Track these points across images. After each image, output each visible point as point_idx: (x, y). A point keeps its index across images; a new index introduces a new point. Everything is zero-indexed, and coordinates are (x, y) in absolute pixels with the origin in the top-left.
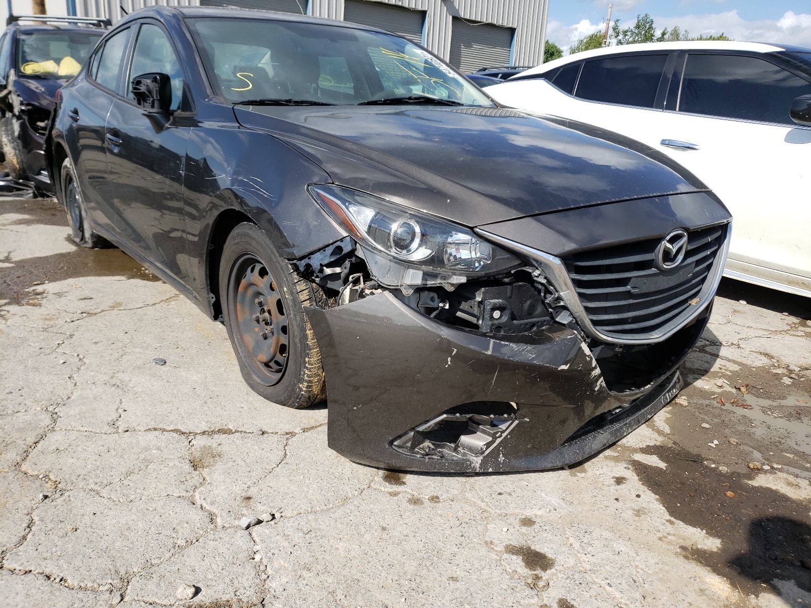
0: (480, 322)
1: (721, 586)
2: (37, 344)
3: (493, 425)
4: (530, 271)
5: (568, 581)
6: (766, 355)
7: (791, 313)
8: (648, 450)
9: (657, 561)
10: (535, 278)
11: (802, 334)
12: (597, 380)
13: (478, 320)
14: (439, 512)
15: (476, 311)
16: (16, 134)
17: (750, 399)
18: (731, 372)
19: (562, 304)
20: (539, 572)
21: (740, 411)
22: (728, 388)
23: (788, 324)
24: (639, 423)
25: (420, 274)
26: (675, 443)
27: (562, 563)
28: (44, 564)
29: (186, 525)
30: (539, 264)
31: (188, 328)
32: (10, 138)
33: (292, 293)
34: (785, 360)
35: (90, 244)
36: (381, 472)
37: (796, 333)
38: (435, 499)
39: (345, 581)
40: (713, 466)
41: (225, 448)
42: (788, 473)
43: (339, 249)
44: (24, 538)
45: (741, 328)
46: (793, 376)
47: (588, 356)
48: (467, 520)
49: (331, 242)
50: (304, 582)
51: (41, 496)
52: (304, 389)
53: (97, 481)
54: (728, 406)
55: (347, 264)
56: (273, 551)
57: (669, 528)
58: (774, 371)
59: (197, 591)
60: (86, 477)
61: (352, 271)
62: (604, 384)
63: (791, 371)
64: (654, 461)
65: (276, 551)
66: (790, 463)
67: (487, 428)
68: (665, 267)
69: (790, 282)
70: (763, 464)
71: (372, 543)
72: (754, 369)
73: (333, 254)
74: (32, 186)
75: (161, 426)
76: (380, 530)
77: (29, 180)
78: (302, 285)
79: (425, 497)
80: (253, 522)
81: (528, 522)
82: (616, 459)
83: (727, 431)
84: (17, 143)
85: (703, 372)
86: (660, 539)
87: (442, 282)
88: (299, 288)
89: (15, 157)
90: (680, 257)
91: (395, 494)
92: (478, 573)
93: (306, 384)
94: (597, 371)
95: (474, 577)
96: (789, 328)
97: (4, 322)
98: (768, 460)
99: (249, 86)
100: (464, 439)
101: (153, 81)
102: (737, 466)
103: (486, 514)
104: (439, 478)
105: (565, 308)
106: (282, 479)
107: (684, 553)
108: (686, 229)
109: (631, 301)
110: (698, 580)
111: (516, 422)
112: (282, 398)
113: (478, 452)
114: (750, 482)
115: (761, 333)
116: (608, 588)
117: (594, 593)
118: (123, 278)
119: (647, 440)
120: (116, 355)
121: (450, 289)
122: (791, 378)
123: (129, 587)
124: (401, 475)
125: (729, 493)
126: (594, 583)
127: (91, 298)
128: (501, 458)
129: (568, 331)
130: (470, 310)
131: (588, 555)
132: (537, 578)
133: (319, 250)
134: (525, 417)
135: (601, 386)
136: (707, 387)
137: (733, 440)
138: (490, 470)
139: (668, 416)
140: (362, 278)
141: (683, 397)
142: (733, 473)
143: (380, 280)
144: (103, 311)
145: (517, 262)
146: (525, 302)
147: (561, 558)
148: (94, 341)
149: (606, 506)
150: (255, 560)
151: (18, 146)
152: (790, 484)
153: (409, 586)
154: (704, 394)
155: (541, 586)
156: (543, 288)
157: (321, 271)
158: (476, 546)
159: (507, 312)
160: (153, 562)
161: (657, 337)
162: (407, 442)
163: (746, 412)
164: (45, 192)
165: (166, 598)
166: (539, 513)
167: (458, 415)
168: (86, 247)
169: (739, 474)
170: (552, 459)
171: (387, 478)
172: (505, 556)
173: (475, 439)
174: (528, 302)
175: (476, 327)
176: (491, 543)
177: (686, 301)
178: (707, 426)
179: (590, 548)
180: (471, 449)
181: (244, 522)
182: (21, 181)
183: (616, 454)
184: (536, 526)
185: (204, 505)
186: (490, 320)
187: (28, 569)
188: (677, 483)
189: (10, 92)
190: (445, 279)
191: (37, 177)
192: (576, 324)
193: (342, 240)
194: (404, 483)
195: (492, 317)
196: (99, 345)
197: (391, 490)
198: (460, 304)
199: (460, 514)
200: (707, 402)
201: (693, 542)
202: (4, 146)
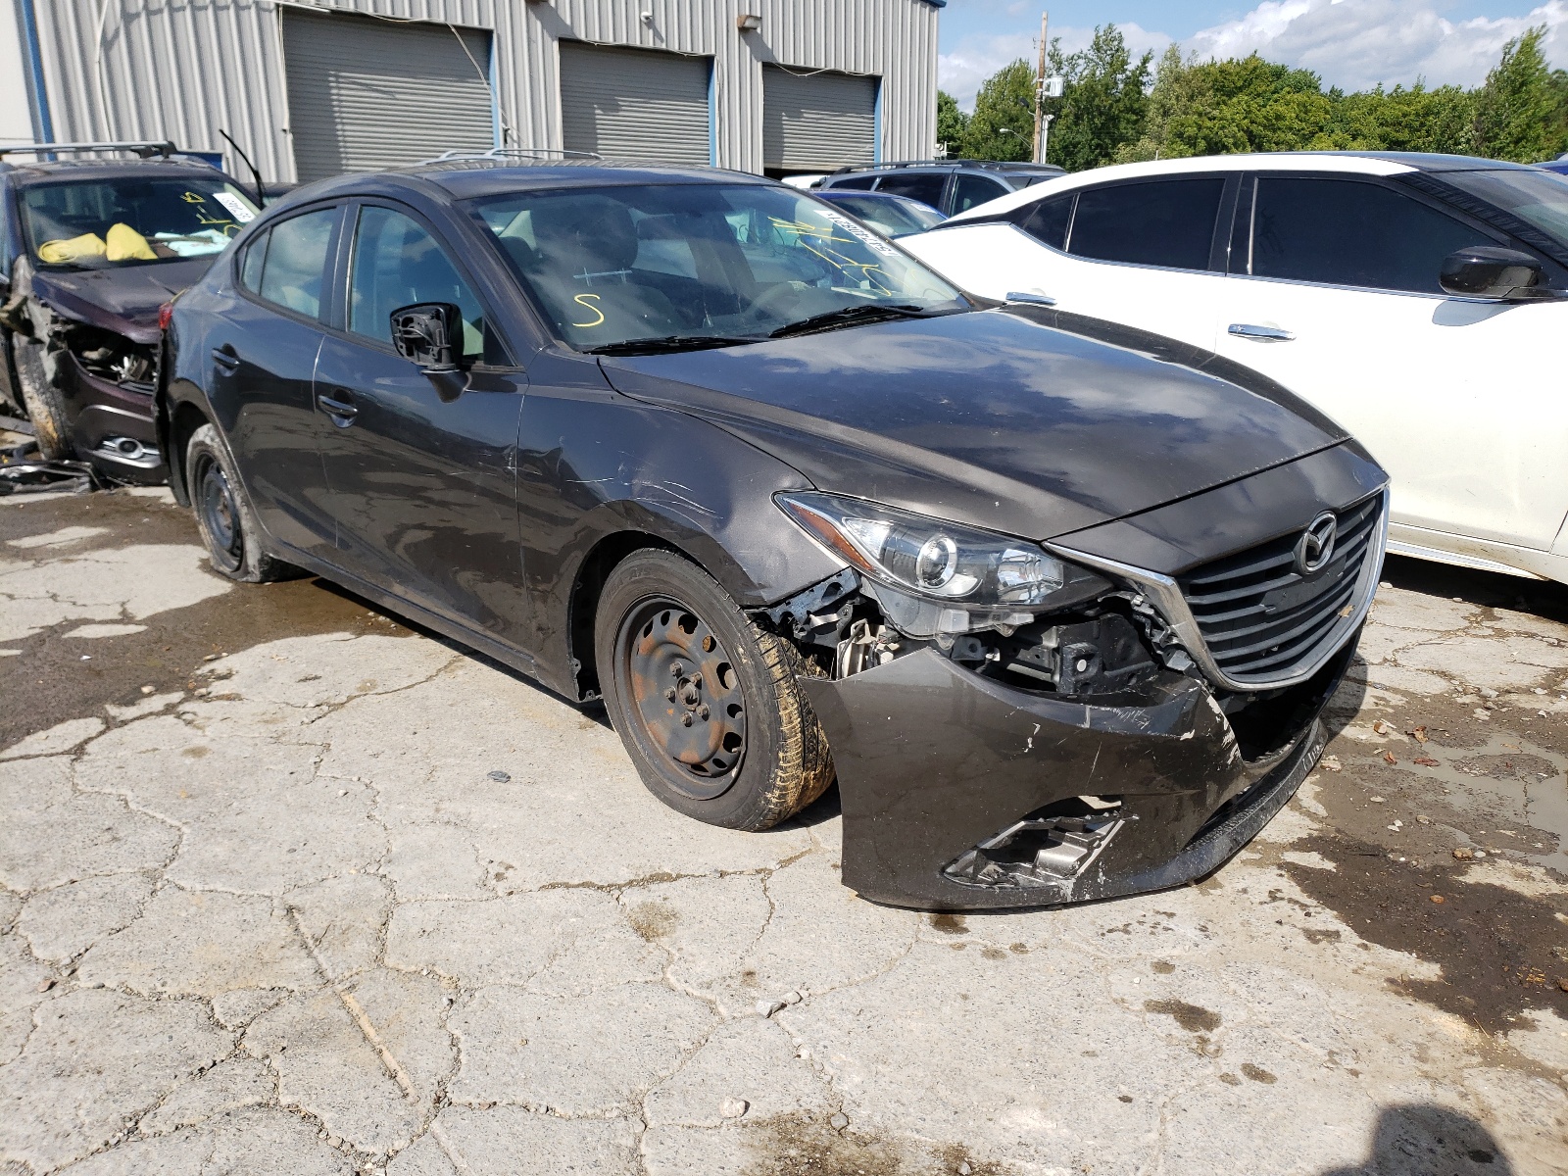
0: (1057, 678)
1: (1455, 1026)
2: (281, 767)
3: (1087, 831)
4: (1128, 598)
5: (1247, 1040)
6: (1443, 674)
7: (1467, 598)
8: (1302, 845)
9: (1359, 1002)
10: (1136, 608)
11: (1490, 632)
12: (1230, 749)
13: (1053, 674)
14: (1033, 965)
15: (1046, 662)
16: (50, 376)
17: (1433, 750)
18: (1392, 707)
19: (1175, 641)
20: (1202, 1032)
21: (1421, 771)
22: (1395, 736)
23: (1465, 618)
24: (1278, 804)
25: (966, 615)
26: (1338, 831)
27: (1230, 1017)
28: (509, 1090)
29: (679, 1021)
30: (1140, 587)
31: (511, 714)
32: (37, 386)
33: (752, 656)
34: (1473, 681)
35: (256, 576)
36: (925, 915)
37: (1480, 632)
38: (1019, 948)
39: (942, 1072)
40: (1403, 859)
41: (676, 904)
42: (1512, 860)
43: (836, 586)
44: (457, 1060)
45: (1391, 631)
46: (1490, 704)
47: (1218, 715)
48: (1077, 973)
49: (822, 577)
50: (887, 1079)
51: (445, 1001)
52: (774, 800)
53: (512, 971)
54: (1403, 765)
55: (848, 608)
56: (822, 1043)
57: (1364, 955)
58: (1459, 700)
59: (747, 1106)
60: (492, 967)
61: (855, 617)
62: (1238, 753)
63: (1485, 698)
64: (1313, 860)
65: (827, 1043)
66: (1512, 843)
67: (1078, 836)
68: (1310, 569)
69: (1462, 549)
70: (1474, 850)
71: (955, 1018)
72: (1428, 700)
73: (826, 595)
74: (89, 470)
75: (559, 879)
76: (959, 999)
77: (80, 460)
78: (767, 643)
79: (1006, 947)
80: (777, 1006)
81: (1164, 967)
82: (1259, 864)
83: (1410, 804)
84: (52, 393)
85: (1350, 713)
86: (1355, 972)
87: (995, 623)
88: (763, 647)
89: (50, 420)
90: (1327, 553)
91: (961, 947)
92: (1121, 1042)
93: (777, 793)
94: (1231, 736)
95: (1117, 1048)
96: (1466, 623)
97: (200, 732)
98: (1479, 843)
99: (599, 318)
100: (1044, 855)
101: (432, 318)
102: (1437, 856)
103: (1100, 963)
104: (1012, 917)
105: (1180, 647)
106: (784, 941)
107: (1394, 988)
108: (1334, 510)
109: (1265, 626)
110: (1422, 1022)
111: (1121, 822)
112: (732, 817)
113: (1068, 872)
114: (1461, 878)
115: (1426, 636)
116: (1302, 1044)
117: (1287, 1053)
118: (347, 635)
119: (1297, 829)
120: (422, 774)
121: (1008, 633)
122: (1488, 709)
123: (645, 1110)
124: (957, 917)
125: (1436, 898)
126: (1282, 1039)
127: (316, 678)
128: (1102, 878)
129: (1186, 682)
130: (1036, 661)
131: (1262, 1004)
132: (1204, 1041)
133: (803, 590)
134: (1132, 813)
135: (1235, 756)
136: (1364, 737)
137: (1423, 818)
138: (1087, 897)
139: (1318, 789)
140: (867, 626)
141: (1331, 757)
142: (1435, 867)
143: (906, 629)
144: (350, 699)
145: (1107, 586)
146: (1118, 641)
147: (1227, 1011)
148: (370, 752)
149: (1267, 934)
150: (803, 1057)
151: (53, 398)
152: (1519, 876)
153: (1032, 1069)
154: (1360, 749)
155: (1212, 1050)
156: (1149, 621)
157: (808, 621)
158: (1104, 1007)
159: (1097, 660)
160: (663, 1074)
161: (1301, 673)
162: (967, 867)
163: (1431, 771)
164: (109, 478)
165: (706, 1118)
166: (1175, 952)
167: (1041, 820)
168: (247, 582)
169: (1443, 868)
170: (1173, 871)
171: (938, 925)
172: (1149, 1016)
173: (1061, 853)
174: (1122, 642)
175: (1051, 686)
176: (1123, 1001)
177: (1334, 613)
178: (1379, 799)
179: (1262, 994)
180: (1056, 868)
181: (764, 1007)
182: (67, 462)
183: (1257, 856)
184: (1178, 971)
185: (690, 990)
186: (1074, 675)
187: (491, 1100)
188: (1357, 889)
189: (25, 300)
190: (998, 619)
191: (95, 452)
192: (1198, 671)
193: (839, 574)
194: (966, 930)
195: (1075, 670)
196: (381, 757)
197: (951, 942)
198: (1017, 652)
199: (1064, 965)
200: (1369, 761)
201: (1402, 971)
202: (28, 400)
